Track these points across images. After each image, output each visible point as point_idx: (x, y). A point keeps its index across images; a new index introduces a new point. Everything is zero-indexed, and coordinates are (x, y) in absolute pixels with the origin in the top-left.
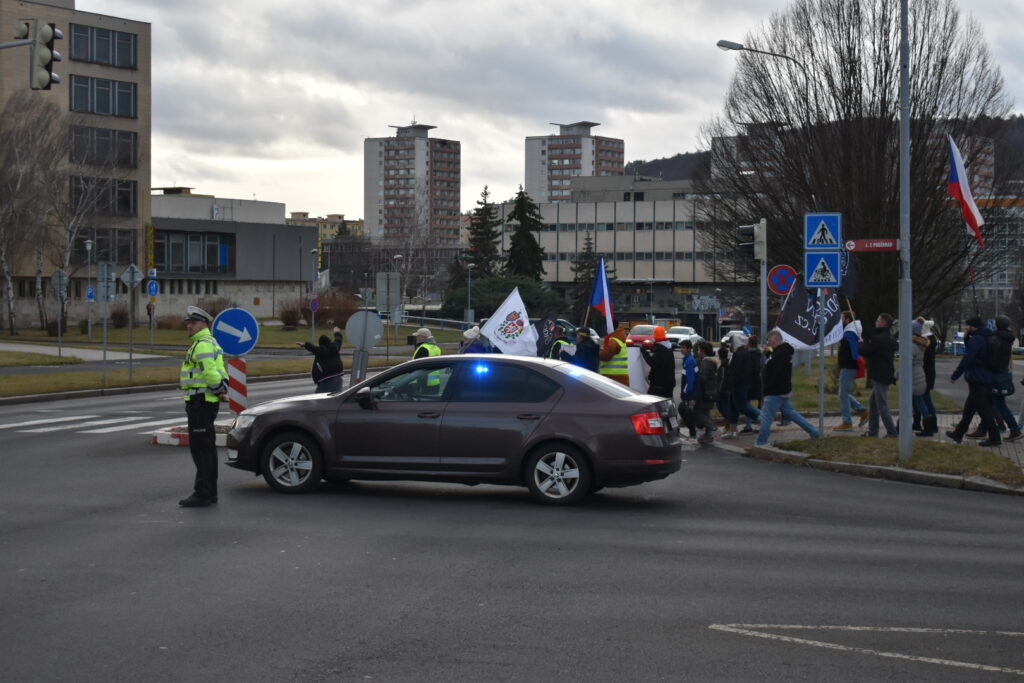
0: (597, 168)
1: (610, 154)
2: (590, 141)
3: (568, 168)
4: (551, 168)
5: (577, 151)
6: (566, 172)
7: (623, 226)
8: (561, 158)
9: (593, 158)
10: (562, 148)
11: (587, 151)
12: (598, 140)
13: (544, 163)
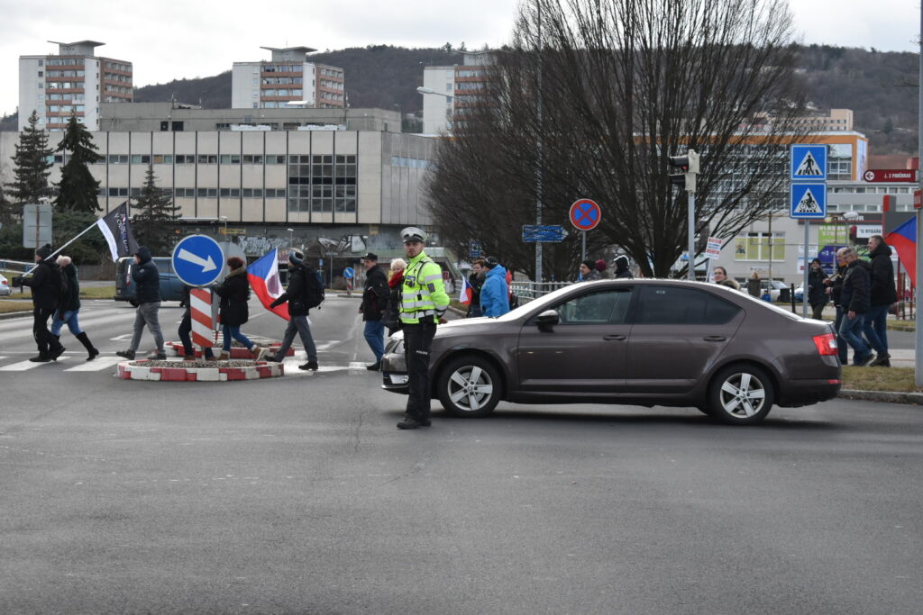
0: (102, 92)
1: (116, 78)
2: (95, 62)
3: (69, 92)
4: (49, 92)
5: (80, 74)
6: (66, 97)
7: (161, 159)
8: (61, 81)
9: (98, 82)
10: (62, 69)
11: (91, 73)
12: (103, 62)
13: (41, 86)
